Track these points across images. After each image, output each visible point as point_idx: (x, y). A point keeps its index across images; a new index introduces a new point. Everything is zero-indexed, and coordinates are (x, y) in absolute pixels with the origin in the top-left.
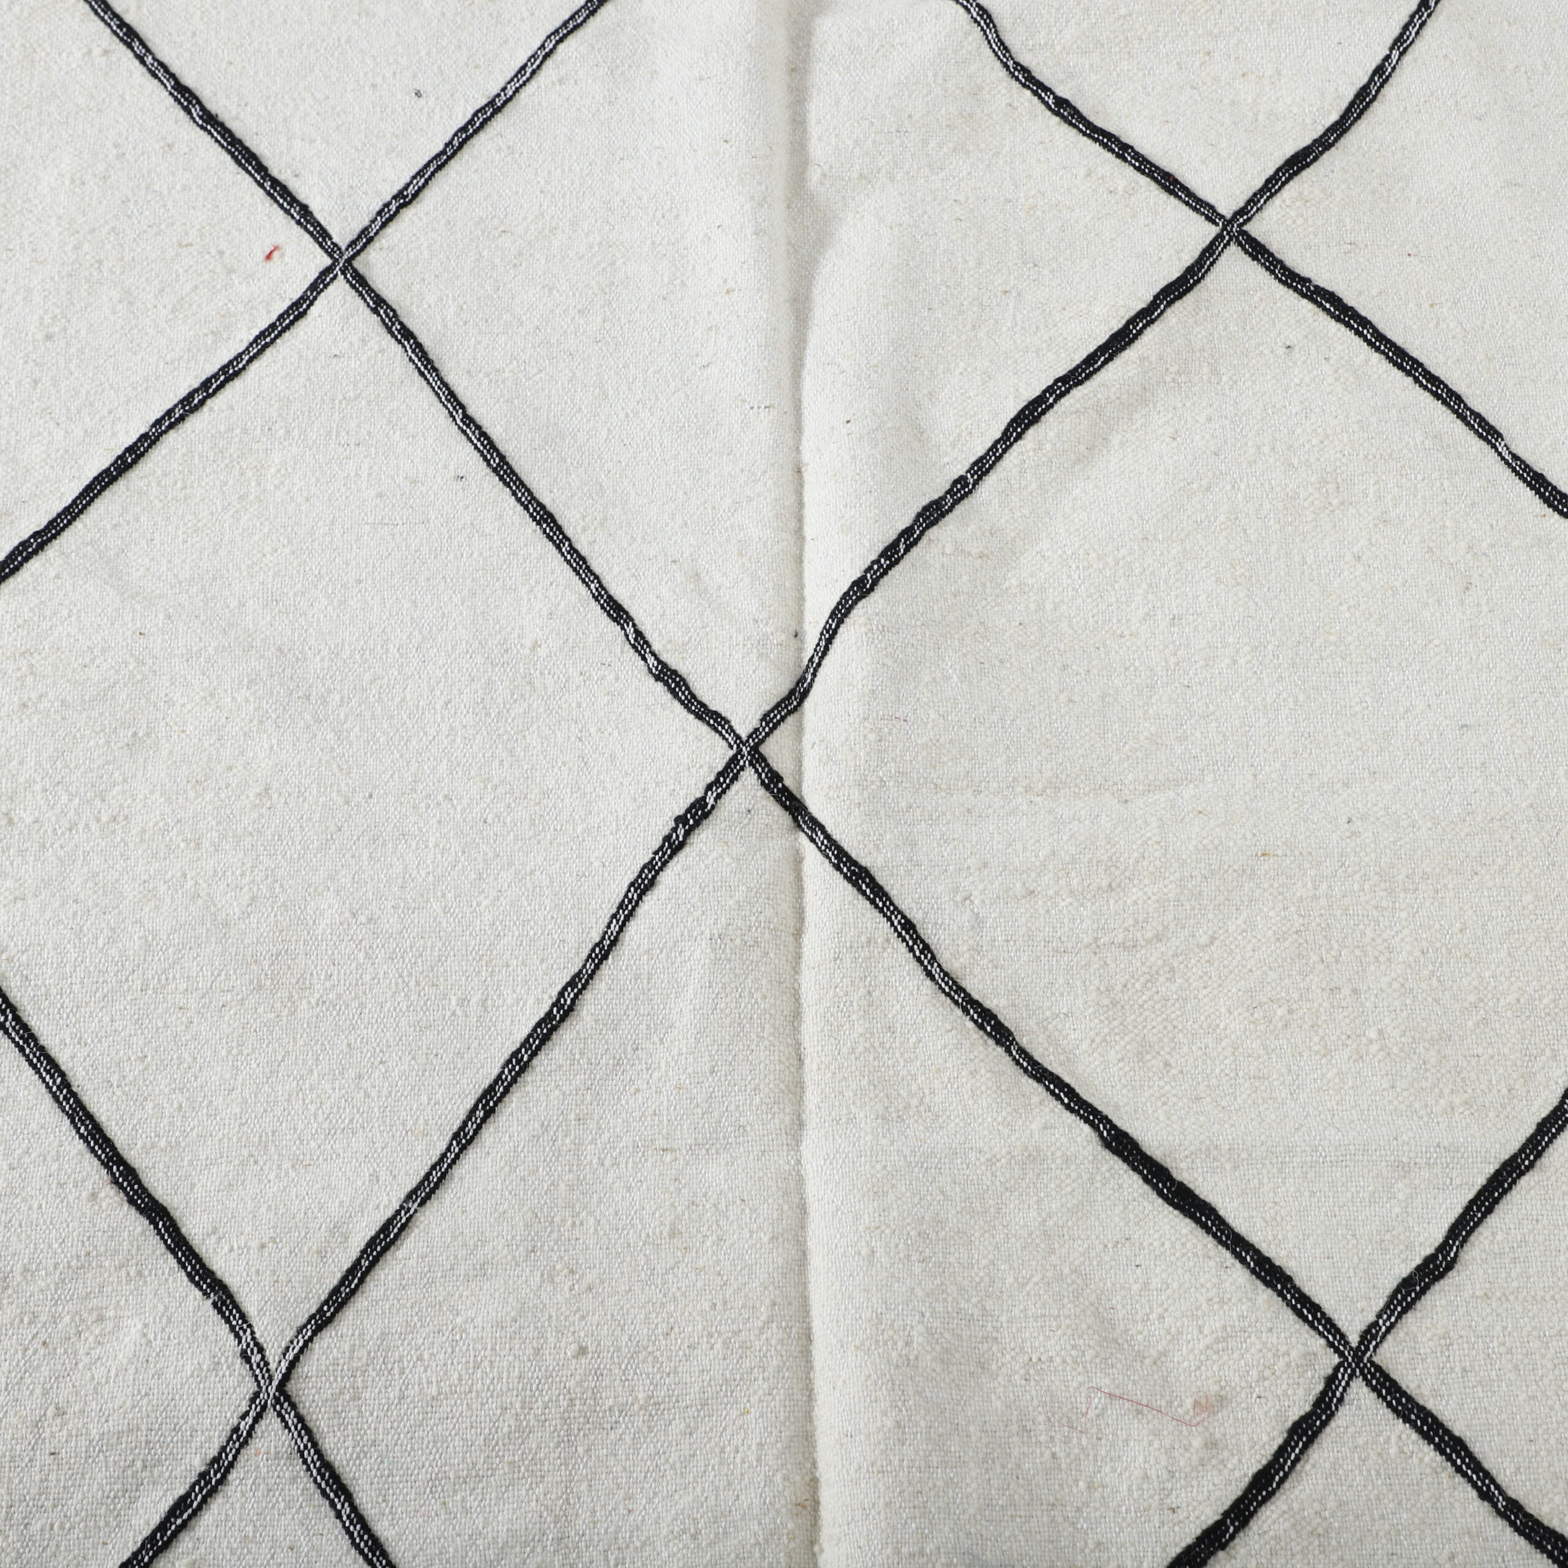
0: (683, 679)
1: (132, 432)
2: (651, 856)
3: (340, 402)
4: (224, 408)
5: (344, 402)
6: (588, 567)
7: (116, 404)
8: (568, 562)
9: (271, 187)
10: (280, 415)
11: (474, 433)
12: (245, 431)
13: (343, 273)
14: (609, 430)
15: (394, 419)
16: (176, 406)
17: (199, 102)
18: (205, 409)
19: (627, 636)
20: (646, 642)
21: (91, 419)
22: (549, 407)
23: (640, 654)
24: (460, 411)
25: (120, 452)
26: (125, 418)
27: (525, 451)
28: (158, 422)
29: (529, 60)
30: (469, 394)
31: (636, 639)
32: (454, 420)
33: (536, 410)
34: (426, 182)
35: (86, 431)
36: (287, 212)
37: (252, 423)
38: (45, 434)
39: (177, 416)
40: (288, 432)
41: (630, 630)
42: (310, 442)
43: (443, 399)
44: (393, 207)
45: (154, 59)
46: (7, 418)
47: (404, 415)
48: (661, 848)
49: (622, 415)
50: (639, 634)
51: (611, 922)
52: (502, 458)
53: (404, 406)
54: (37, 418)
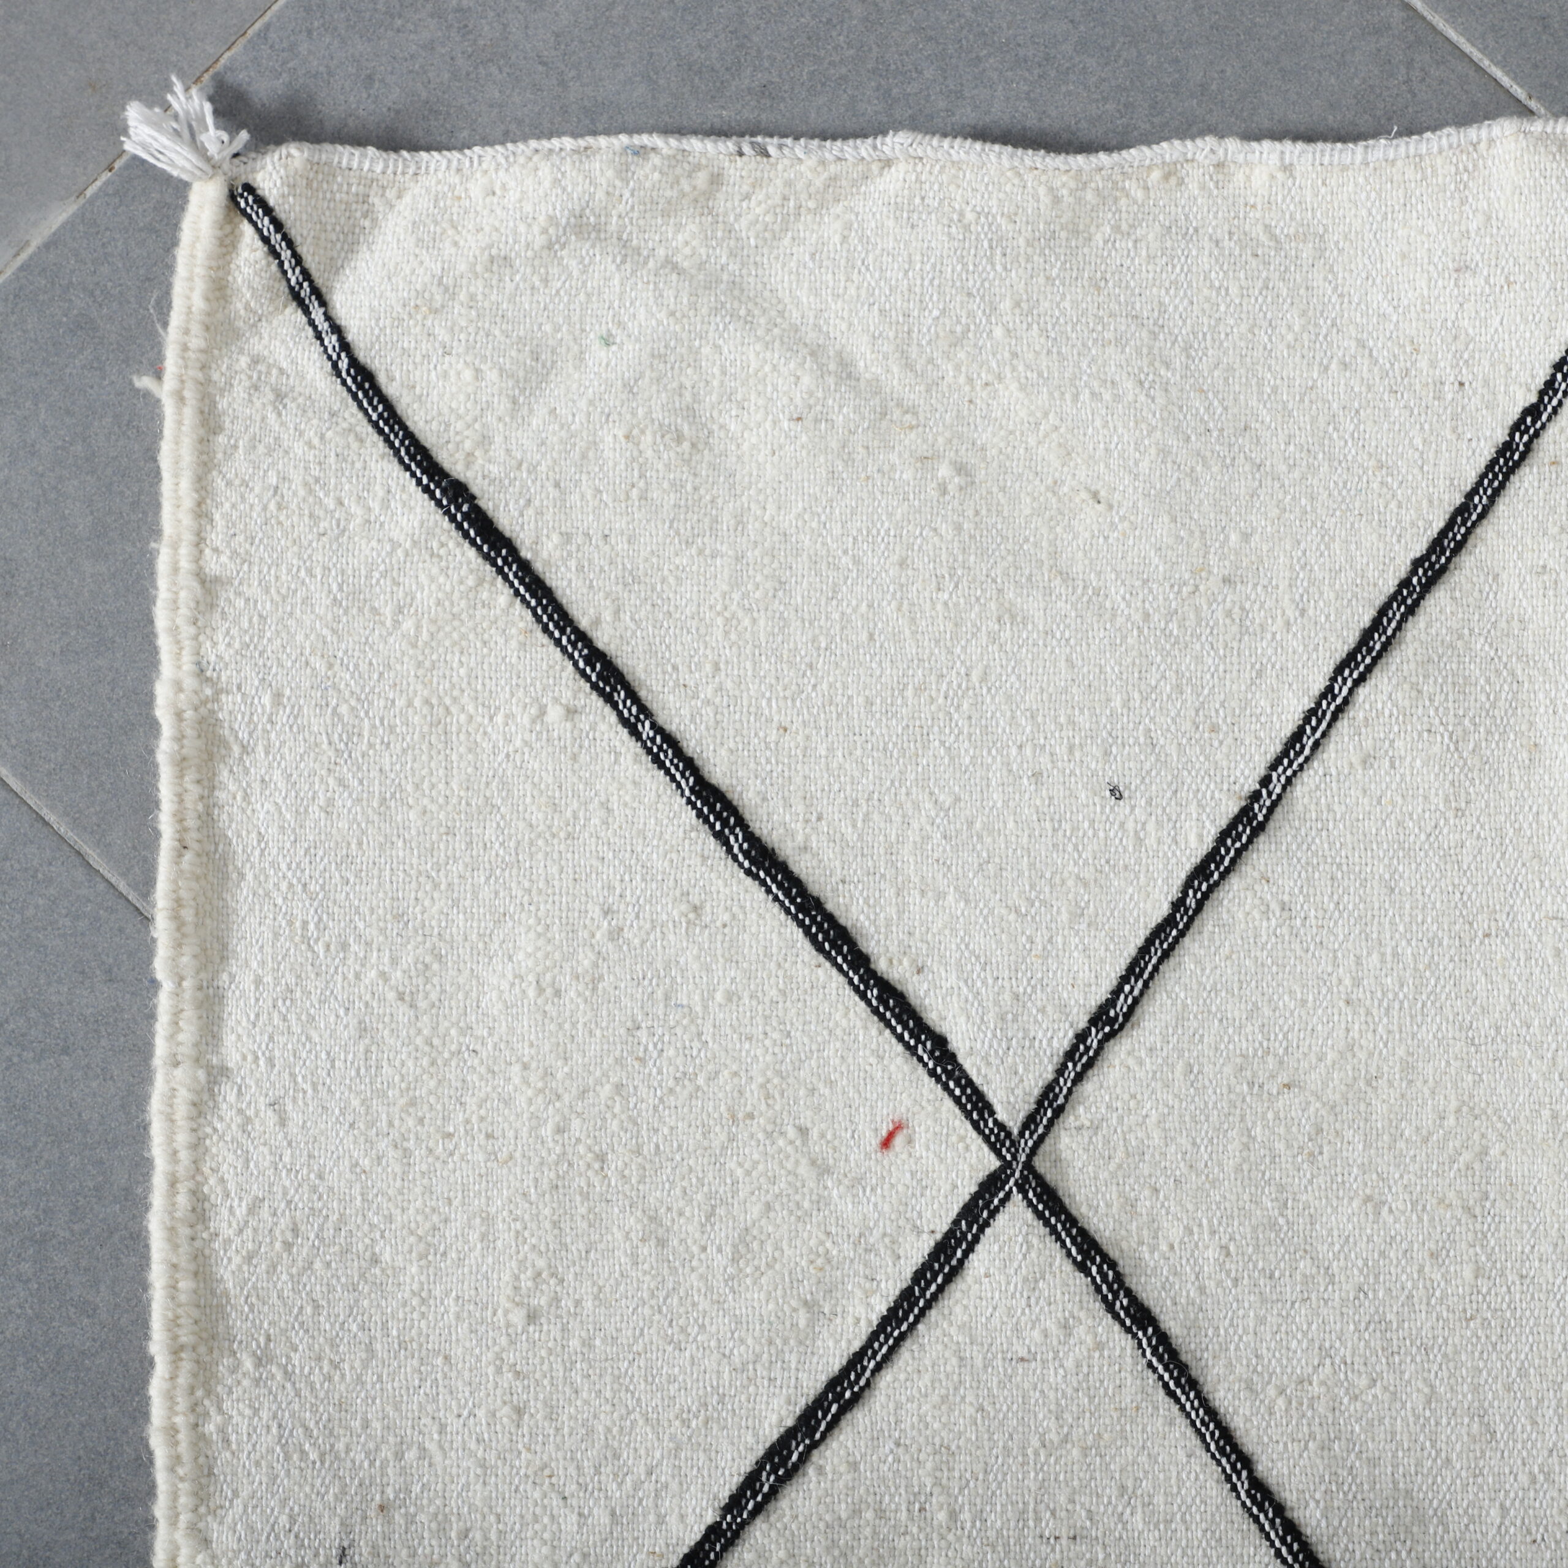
1: (691, 1519)
3: (1036, 1454)
4: (843, 1468)
5: (1042, 1452)
7: (658, 1455)
9: (879, 998)
10: (937, 1483)
11: (1272, 1522)
12: (880, 1513)
13: (1022, 1190)
14: (1502, 1506)
15: (1130, 1484)
16: (760, 1466)
17: (741, 822)
18: (811, 1470)
21: (620, 1485)
22: (1395, 1456)
24: (1244, 1474)
26: (674, 1486)
28: (735, 1503)
29: (1307, 720)
30: (1254, 1432)
32: (1234, 1488)
33: (1373, 1463)
34: (1146, 985)
35: (613, 1514)
36: (912, 1050)
37: (892, 1496)
38: (546, 1520)
39: (766, 1489)
40: (953, 1515)
42: (992, 1534)
43: (1213, 1447)
44: (1093, 1041)
45: (653, 726)
46: (479, 1487)
47: (1146, 1472)
49: (1524, 1479)
53: (1143, 1459)
54: (529, 1487)
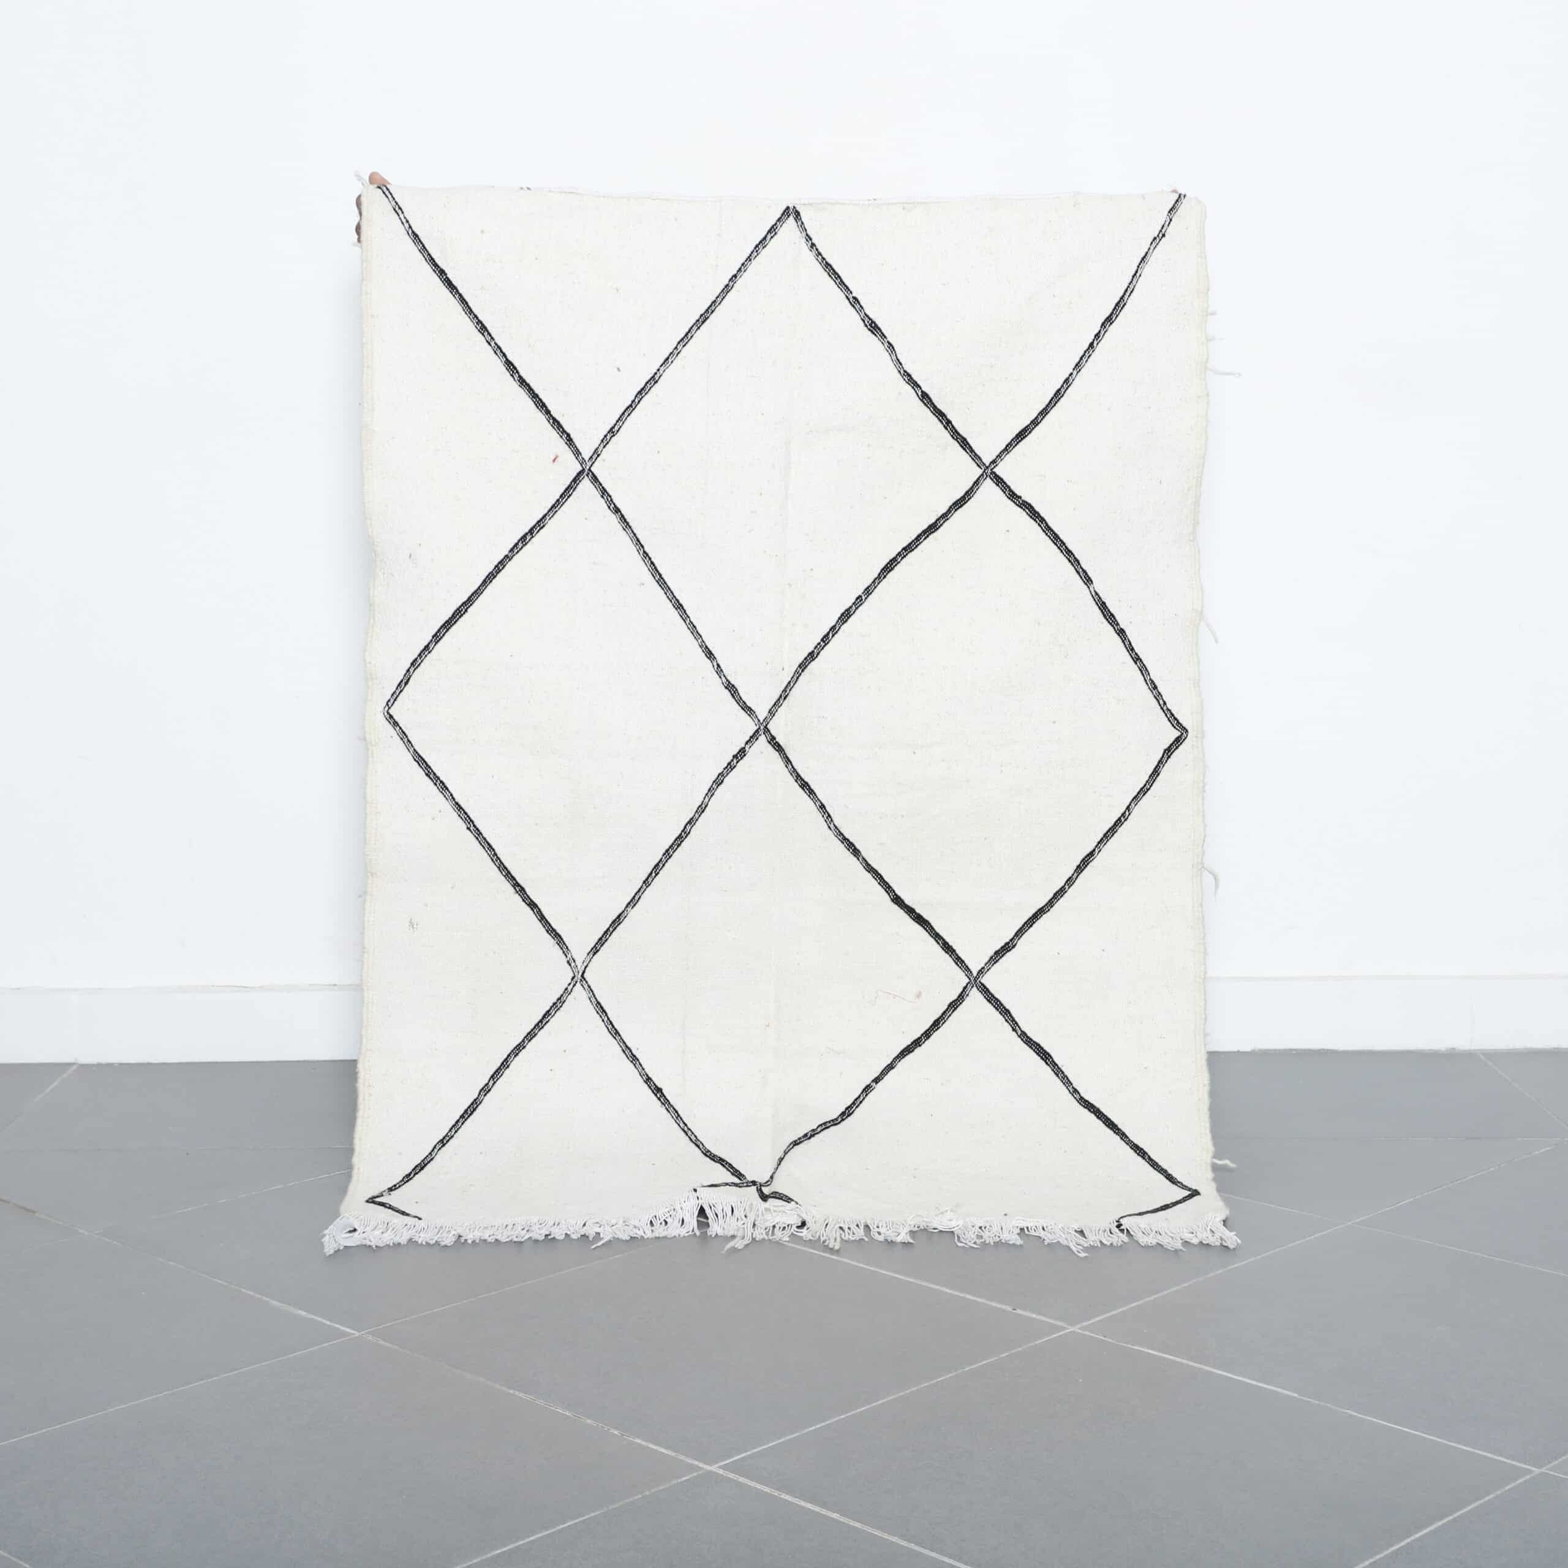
0: (737, 690)
2: (722, 770)
4: (540, 543)
6: (697, 632)
8: (689, 628)
9: (553, 423)
11: (648, 562)
13: (587, 476)
16: (518, 541)
17: (517, 372)
18: (531, 543)
19: (714, 666)
20: (721, 670)
23: (719, 675)
24: (642, 550)
25: (496, 563)
26: (496, 545)
27: (670, 571)
28: (511, 549)
29: (670, 355)
30: (645, 540)
31: (717, 668)
32: (639, 553)
34: (623, 423)
36: (561, 437)
39: (519, 546)
41: (715, 664)
43: (634, 543)
44: (608, 437)
45: (495, 343)
48: (726, 767)
50: (718, 665)
51: (705, 797)
52: (660, 575)
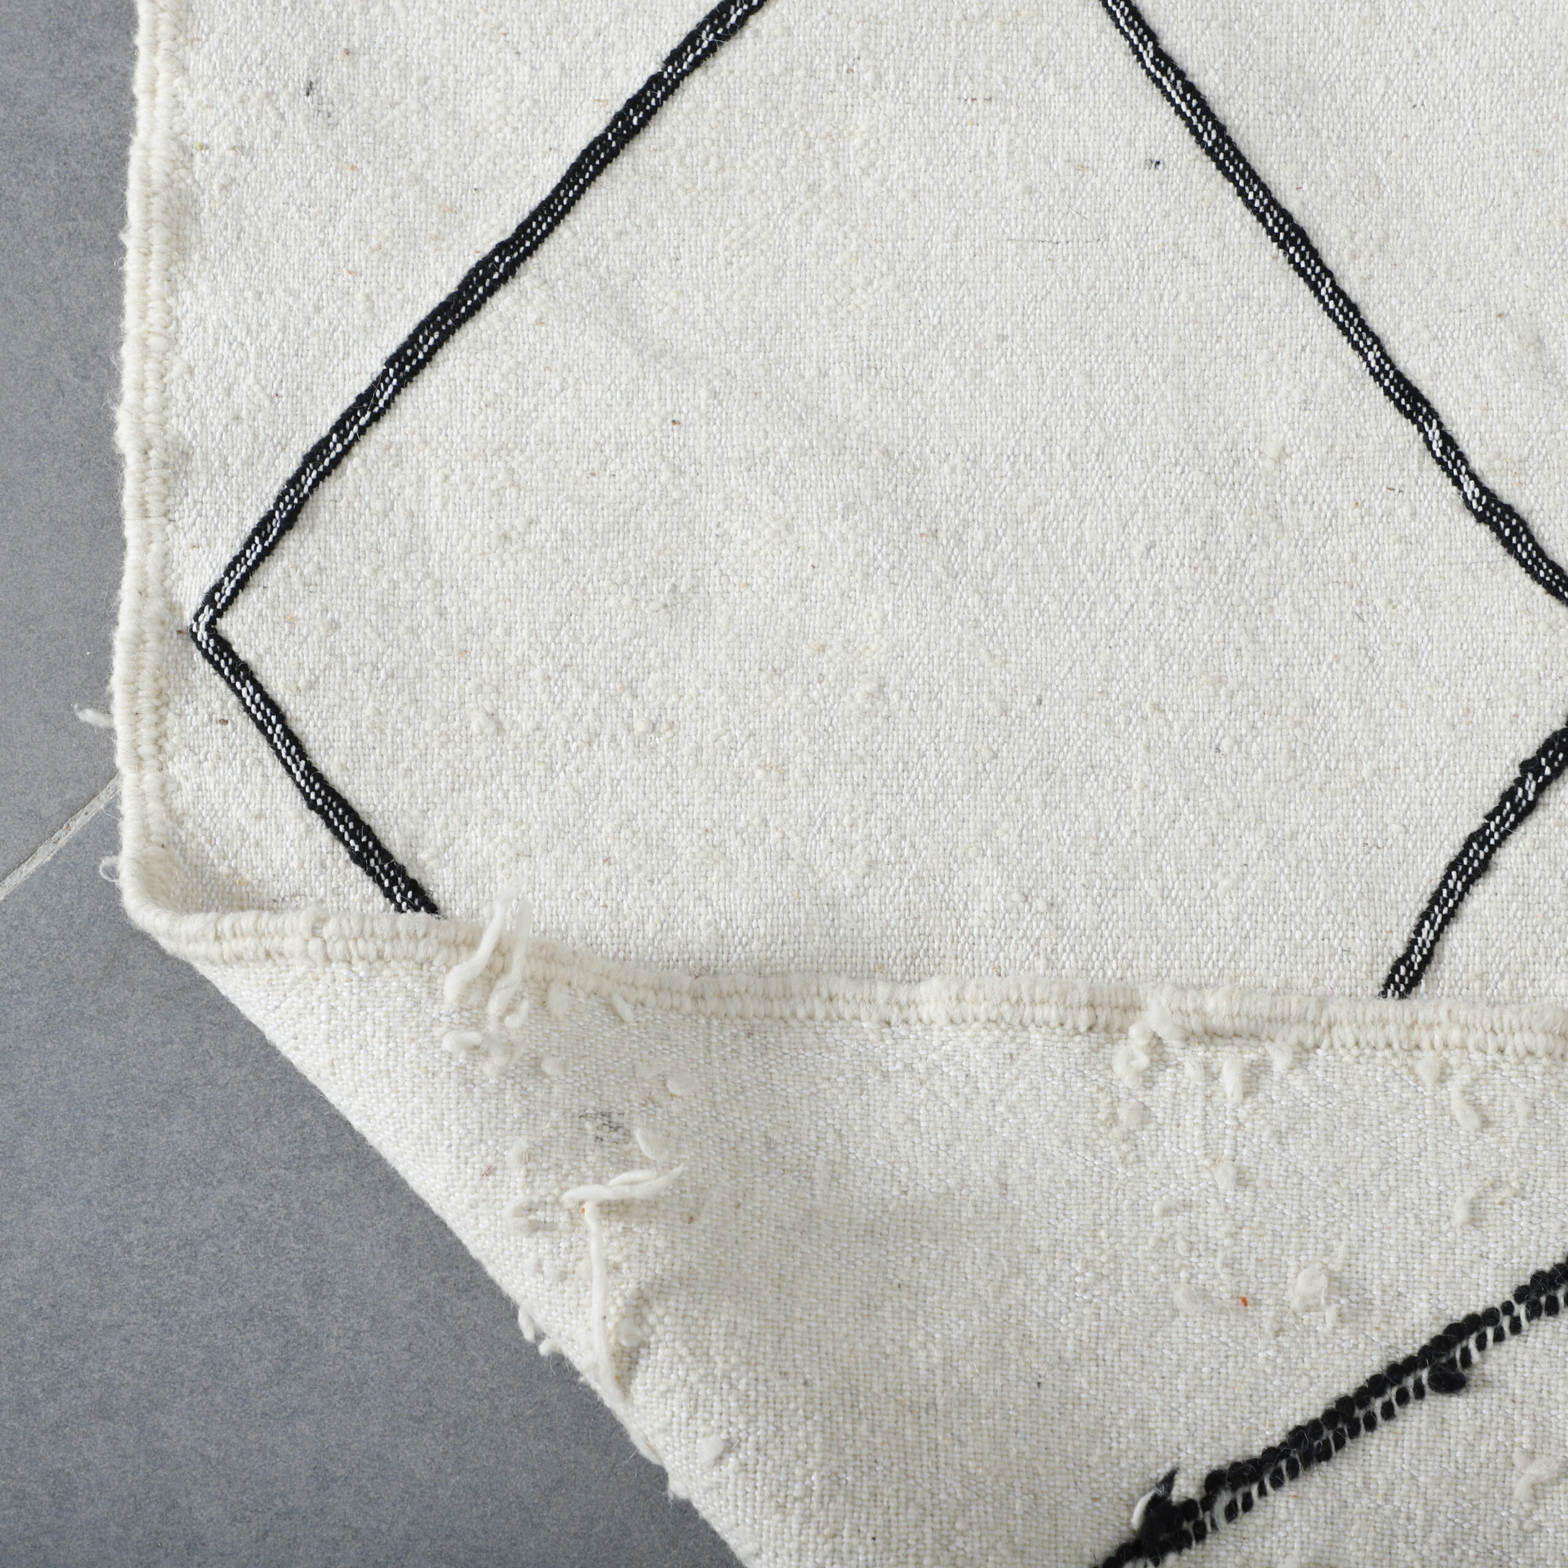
0: (1522, 522)
2: (1482, 821)
6: (1362, 323)
8: (1331, 313)
19: (1429, 444)
20: (1460, 455)
23: (1450, 474)
25: (618, 107)
27: (1256, 118)
31: (1443, 450)
41: (1434, 434)
48: (1498, 810)
50: (1448, 440)
51: (1421, 925)
52: (1221, 129)
